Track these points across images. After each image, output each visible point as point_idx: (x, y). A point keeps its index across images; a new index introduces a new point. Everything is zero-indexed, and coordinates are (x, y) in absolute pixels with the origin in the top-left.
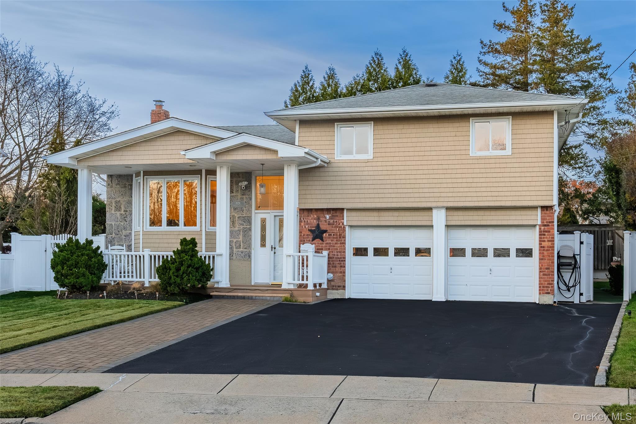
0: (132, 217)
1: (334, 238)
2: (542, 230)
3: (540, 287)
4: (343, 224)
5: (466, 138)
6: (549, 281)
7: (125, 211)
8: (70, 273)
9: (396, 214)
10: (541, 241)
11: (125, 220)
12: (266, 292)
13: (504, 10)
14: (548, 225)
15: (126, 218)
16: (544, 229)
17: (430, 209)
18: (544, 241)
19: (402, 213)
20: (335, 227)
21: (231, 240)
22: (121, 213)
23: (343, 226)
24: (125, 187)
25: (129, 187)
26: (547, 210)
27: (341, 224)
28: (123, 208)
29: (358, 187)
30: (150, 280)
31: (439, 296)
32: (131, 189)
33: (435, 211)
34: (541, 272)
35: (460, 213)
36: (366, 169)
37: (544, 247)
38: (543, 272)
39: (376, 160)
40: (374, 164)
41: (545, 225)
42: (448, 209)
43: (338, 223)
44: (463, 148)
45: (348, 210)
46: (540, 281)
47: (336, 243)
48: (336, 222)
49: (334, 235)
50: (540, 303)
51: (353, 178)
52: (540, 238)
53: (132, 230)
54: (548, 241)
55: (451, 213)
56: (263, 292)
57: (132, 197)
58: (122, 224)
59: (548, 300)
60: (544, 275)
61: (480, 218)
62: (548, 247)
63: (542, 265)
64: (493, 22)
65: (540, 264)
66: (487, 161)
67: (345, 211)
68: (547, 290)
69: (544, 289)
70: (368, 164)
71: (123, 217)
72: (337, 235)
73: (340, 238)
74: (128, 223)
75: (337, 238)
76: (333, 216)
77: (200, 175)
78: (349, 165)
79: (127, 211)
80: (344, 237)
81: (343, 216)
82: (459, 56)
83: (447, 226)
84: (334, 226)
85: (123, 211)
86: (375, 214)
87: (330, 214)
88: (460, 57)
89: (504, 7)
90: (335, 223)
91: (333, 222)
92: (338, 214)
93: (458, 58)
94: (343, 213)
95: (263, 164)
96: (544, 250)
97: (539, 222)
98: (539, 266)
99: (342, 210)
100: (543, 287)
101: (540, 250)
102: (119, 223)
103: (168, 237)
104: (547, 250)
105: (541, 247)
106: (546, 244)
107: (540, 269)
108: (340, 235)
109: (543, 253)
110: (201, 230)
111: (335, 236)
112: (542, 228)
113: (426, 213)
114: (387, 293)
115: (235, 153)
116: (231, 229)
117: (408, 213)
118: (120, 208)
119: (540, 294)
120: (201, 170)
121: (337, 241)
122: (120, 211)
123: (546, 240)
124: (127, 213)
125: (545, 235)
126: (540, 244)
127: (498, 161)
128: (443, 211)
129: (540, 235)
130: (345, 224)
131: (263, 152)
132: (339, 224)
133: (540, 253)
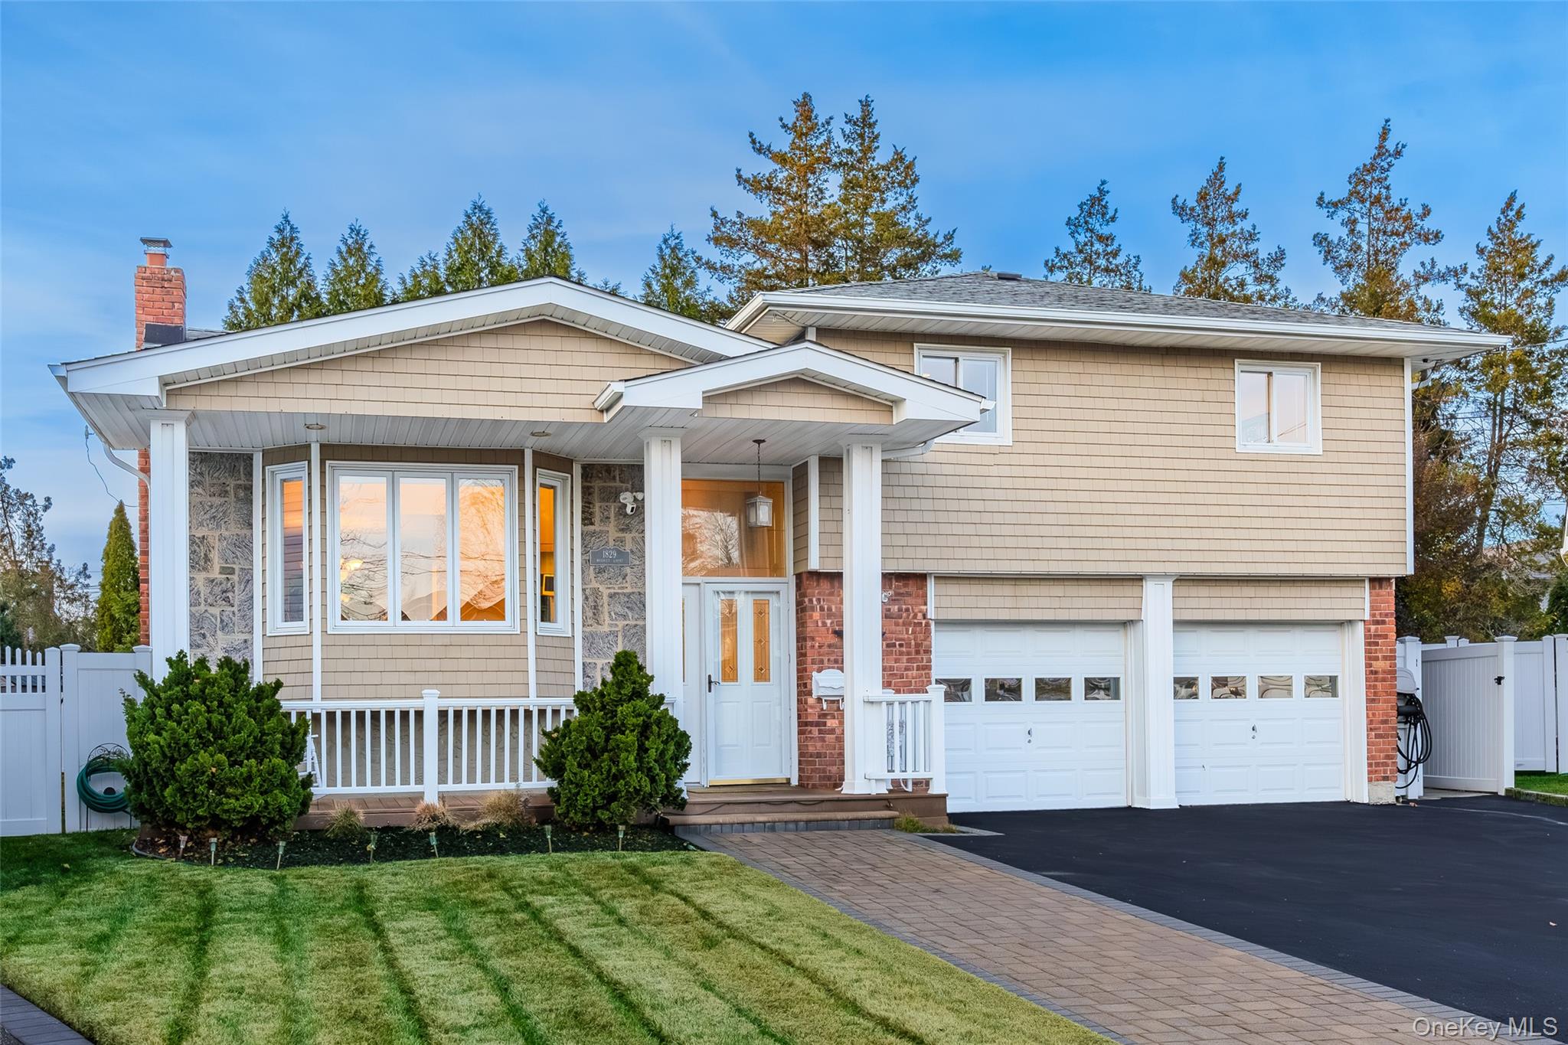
0: (251, 591)
1: (901, 653)
2: (1372, 632)
3: (1370, 765)
4: (924, 617)
5: (1226, 408)
6: (1387, 751)
7: (224, 570)
8: (242, 774)
9: (1058, 590)
10: (1370, 658)
11: (227, 600)
12: (817, 808)
13: (754, 148)
14: (1383, 622)
15: (230, 595)
16: (1377, 629)
17: (1138, 579)
18: (1377, 659)
19: (1072, 590)
20: (904, 624)
21: (588, 660)
22: (212, 576)
23: (924, 622)
24: (224, 493)
25: (242, 494)
26: (1381, 587)
27: (920, 616)
28: (217, 563)
29: (976, 518)
30: (443, 788)
31: (1162, 797)
32: (249, 501)
33: (1149, 586)
34: (1371, 729)
35: (1203, 590)
36: (994, 471)
37: (1376, 672)
38: (1376, 729)
39: (1019, 448)
40: (1015, 460)
41: (1377, 623)
42: (1181, 580)
43: (912, 615)
44: (1220, 431)
45: (941, 578)
46: (1369, 751)
47: (907, 669)
48: (907, 610)
49: (901, 645)
50: (1372, 802)
51: (962, 493)
52: (1366, 651)
53: (251, 632)
54: (1385, 658)
55: (1184, 590)
56: (807, 808)
57: (250, 525)
58: (216, 611)
59: (1386, 794)
60: (1377, 736)
61: (1247, 603)
62: (1384, 672)
63: (1374, 714)
64: (736, 172)
65: (1370, 713)
66: (1271, 466)
67: (931, 585)
68: (1385, 772)
69: (1377, 771)
70: (1000, 459)
71: (217, 590)
72: (909, 645)
73: (918, 652)
74: (235, 609)
75: (908, 653)
76: (897, 594)
77: (516, 467)
78: (953, 458)
79: (232, 571)
80: (928, 652)
81: (925, 596)
82: (677, 238)
83: (1178, 624)
84: (901, 621)
85: (217, 568)
86: (1007, 589)
87: (890, 588)
88: (677, 241)
89: (754, 142)
90: (904, 615)
91: (900, 610)
92: (912, 588)
93: (672, 242)
94: (923, 586)
95: (759, 442)
96: (1376, 680)
97: (1367, 617)
98: (1368, 717)
99: (922, 578)
100: (1377, 764)
101: (1367, 680)
102: (203, 608)
103: (413, 652)
104: (1384, 680)
105: (1372, 672)
106: (1380, 665)
107: (1370, 722)
108: (917, 645)
109: (1375, 687)
110: (524, 632)
111: (904, 649)
112: (1373, 628)
113: (1129, 590)
114: (1020, 796)
115: (759, 399)
116: (588, 629)
117: (1085, 590)
118: (207, 559)
119: (1370, 780)
120: (522, 452)
121: (909, 661)
122: (205, 569)
123: (1380, 655)
124: (235, 578)
125: (1377, 644)
126: (1368, 665)
127: (1294, 467)
128: (1169, 585)
129: (1367, 644)
130: (931, 615)
131: (840, 403)
132: (915, 616)
133: (1368, 687)
